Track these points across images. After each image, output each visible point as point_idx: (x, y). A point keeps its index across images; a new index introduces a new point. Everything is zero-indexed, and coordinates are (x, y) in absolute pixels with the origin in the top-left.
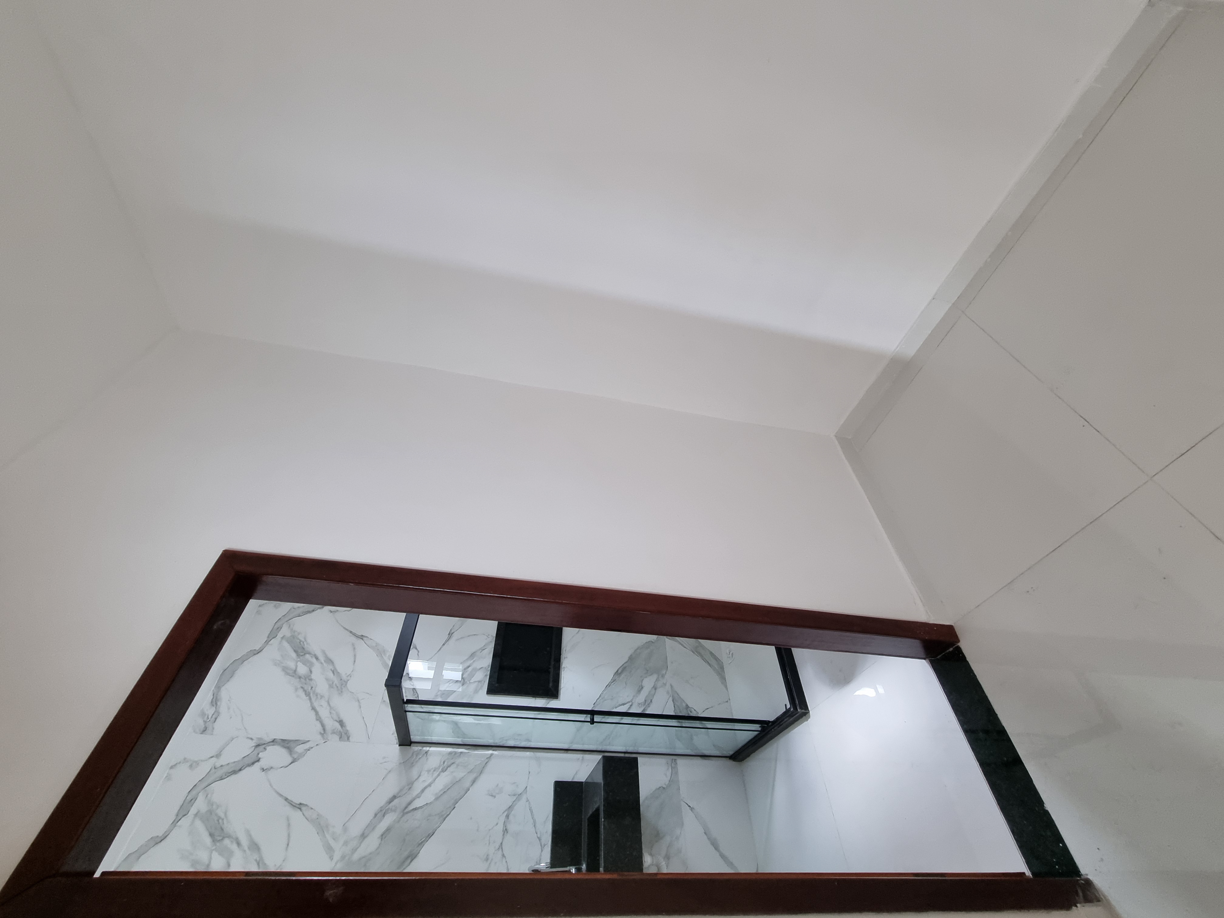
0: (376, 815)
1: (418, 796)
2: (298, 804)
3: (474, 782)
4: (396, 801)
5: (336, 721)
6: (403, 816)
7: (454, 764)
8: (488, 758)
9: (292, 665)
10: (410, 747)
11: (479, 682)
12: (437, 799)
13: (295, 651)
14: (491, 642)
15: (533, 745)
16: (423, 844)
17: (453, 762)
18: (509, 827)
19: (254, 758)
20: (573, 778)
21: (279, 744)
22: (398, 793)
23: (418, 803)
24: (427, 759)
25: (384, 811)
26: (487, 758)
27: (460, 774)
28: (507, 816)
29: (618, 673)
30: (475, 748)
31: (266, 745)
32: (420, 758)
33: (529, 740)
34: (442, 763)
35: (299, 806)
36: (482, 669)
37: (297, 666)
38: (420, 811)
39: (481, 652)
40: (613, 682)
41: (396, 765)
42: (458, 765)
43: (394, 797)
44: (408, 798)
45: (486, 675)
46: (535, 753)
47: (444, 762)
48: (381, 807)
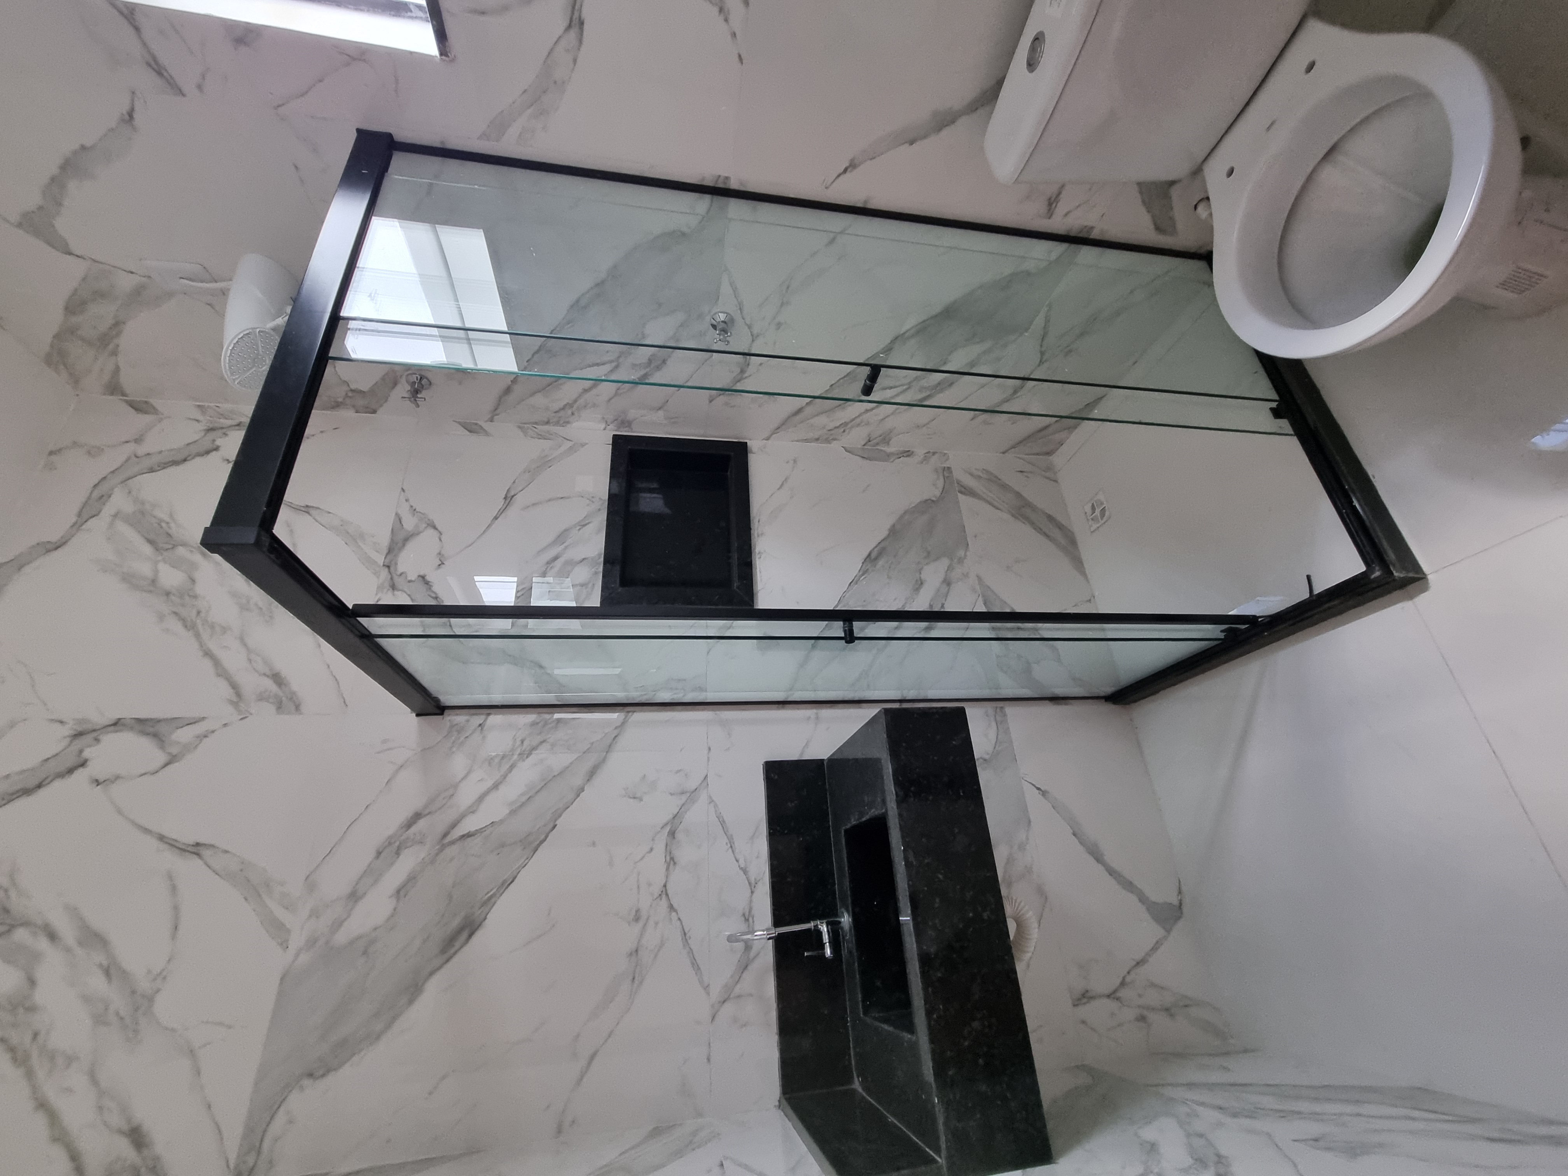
0: (379, 853)
1: (472, 810)
2: (193, 845)
3: (592, 773)
4: (422, 824)
5: (265, 674)
6: (441, 850)
7: (544, 744)
8: (619, 727)
9: (145, 569)
10: (441, 717)
11: (582, 585)
12: (513, 812)
13: (150, 542)
14: (599, 510)
15: (711, 697)
16: (493, 900)
17: (542, 740)
18: (677, 853)
19: (71, 761)
20: (802, 754)
21: (131, 728)
22: (426, 806)
23: (470, 824)
24: (484, 738)
25: (397, 843)
26: (616, 728)
27: (559, 760)
28: (672, 834)
29: (871, 559)
30: (587, 711)
31: (99, 732)
32: (467, 737)
33: (701, 689)
34: (518, 743)
35: (196, 849)
36: (585, 562)
37: (156, 572)
38: (477, 840)
39: (580, 529)
40: (863, 575)
41: (416, 754)
42: (553, 745)
43: (417, 816)
44: (448, 816)
45: (596, 573)
46: (718, 712)
47: (522, 742)
48: (390, 837)
